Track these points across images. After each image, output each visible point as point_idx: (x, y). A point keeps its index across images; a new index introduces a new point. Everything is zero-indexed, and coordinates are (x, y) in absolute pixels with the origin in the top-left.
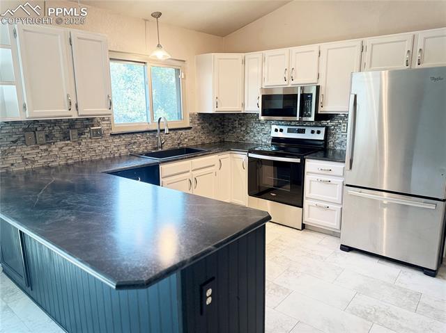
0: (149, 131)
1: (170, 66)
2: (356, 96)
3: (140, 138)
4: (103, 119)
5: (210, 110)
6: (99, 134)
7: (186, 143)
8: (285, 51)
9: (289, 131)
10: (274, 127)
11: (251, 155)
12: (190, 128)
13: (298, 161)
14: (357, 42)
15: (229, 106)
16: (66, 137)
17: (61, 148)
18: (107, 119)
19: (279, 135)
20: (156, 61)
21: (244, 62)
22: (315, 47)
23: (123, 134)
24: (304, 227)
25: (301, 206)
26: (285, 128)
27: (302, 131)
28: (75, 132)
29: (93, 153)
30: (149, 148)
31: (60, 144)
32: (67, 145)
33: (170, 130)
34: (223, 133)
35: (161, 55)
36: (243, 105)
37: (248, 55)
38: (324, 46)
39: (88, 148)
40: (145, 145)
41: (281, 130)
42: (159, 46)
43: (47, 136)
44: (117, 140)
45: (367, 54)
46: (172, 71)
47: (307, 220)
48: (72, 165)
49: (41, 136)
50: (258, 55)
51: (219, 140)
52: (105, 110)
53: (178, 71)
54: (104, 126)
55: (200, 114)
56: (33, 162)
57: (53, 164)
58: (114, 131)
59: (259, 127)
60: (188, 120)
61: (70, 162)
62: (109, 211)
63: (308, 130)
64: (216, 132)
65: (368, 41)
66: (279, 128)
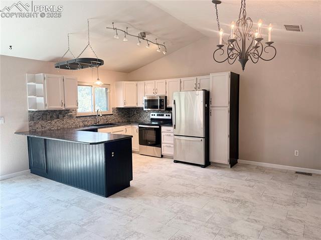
0: (93, 116)
1: (104, 87)
2: (174, 101)
3: (88, 119)
4: (73, 110)
5: (122, 106)
6: (71, 116)
7: (110, 121)
8: (153, 81)
9: (158, 115)
10: (151, 114)
11: (140, 126)
12: (112, 114)
13: (158, 127)
14: (179, 79)
15: (130, 104)
16: (58, 118)
17: (56, 122)
18: (75, 110)
19: (153, 117)
20: (97, 85)
21: (137, 85)
22: (164, 81)
23: (81, 117)
24: (162, 156)
25: (161, 147)
26: (156, 114)
27: (163, 115)
28: (62, 116)
29: (68, 125)
30: (93, 123)
31: (56, 120)
32: (58, 121)
33: (103, 115)
34: (129, 117)
35: (99, 83)
36: (137, 104)
37: (139, 82)
38: (168, 80)
39: (67, 122)
40: (91, 121)
41: (154, 115)
42: (98, 79)
43: (51, 117)
44: (79, 120)
45: (182, 84)
46: (104, 89)
47: (163, 153)
48: (60, 129)
49: (48, 117)
50: (142, 82)
51: (126, 121)
52: (75, 106)
53: (107, 89)
54: (73, 113)
55: (117, 108)
56: (45, 127)
57: (53, 129)
58: (77, 116)
59: (145, 114)
60: (111, 110)
61: (59, 128)
62: (75, 134)
63: (165, 115)
64: (126, 116)
65: (182, 79)
66: (153, 114)
